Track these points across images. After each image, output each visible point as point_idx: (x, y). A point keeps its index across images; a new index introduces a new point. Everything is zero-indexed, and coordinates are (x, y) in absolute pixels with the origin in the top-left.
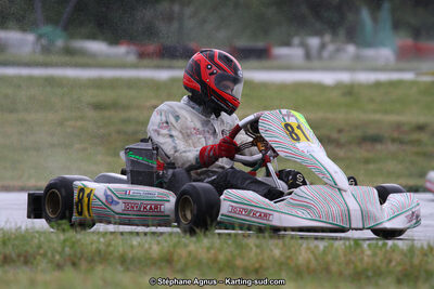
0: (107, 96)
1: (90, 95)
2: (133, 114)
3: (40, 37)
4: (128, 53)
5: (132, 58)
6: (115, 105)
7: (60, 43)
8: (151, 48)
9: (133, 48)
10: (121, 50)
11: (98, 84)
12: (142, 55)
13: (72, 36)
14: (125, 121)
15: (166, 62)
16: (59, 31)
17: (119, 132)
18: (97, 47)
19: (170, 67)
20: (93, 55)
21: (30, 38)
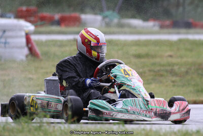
0: (143, 50)
1: (134, 50)
2: (158, 60)
3: (104, 18)
4: (154, 26)
5: (157, 28)
6: (147, 56)
7: (116, 21)
8: (168, 22)
9: (157, 23)
10: (150, 24)
11: (137, 43)
12: (162, 27)
13: (123, 17)
14: (154, 64)
15: (176, 30)
16: (115, 14)
17: (150, 71)
18: (137, 22)
19: (178, 33)
20: (135, 27)
21: (99, 18)
